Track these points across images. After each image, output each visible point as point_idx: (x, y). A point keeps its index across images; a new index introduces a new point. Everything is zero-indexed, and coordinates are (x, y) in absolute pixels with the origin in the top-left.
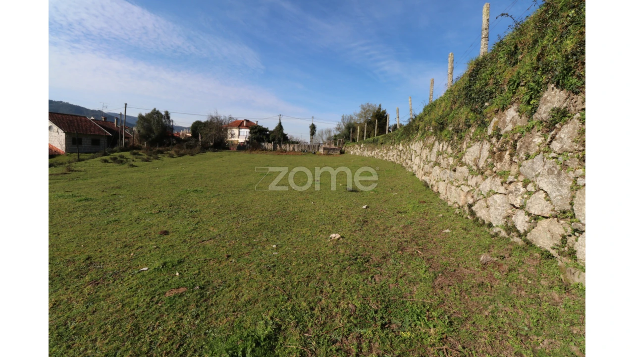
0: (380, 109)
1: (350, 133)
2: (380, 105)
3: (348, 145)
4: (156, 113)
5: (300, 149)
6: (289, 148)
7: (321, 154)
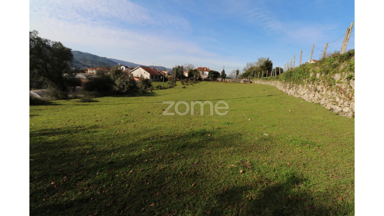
0: (268, 60)
1: (254, 74)
2: (268, 58)
3: (253, 79)
5: (232, 81)
6: (228, 80)
7: (242, 83)
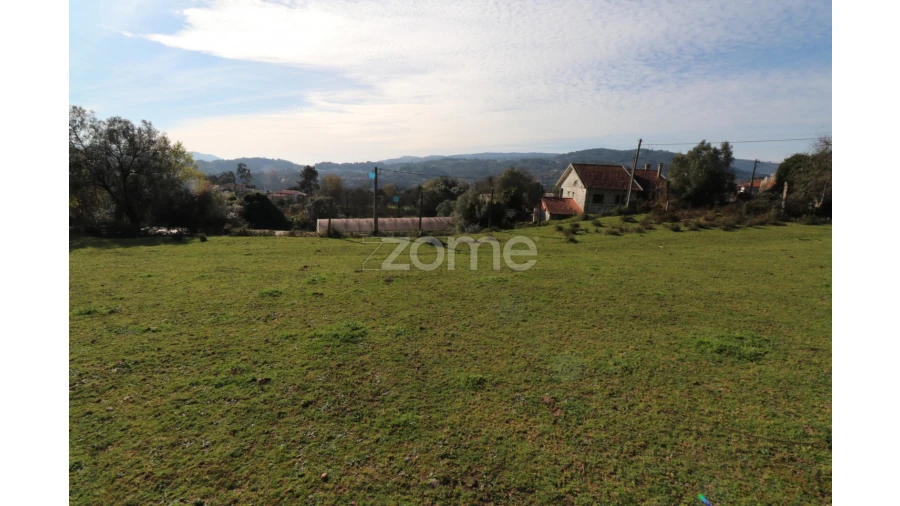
4: (703, 147)
